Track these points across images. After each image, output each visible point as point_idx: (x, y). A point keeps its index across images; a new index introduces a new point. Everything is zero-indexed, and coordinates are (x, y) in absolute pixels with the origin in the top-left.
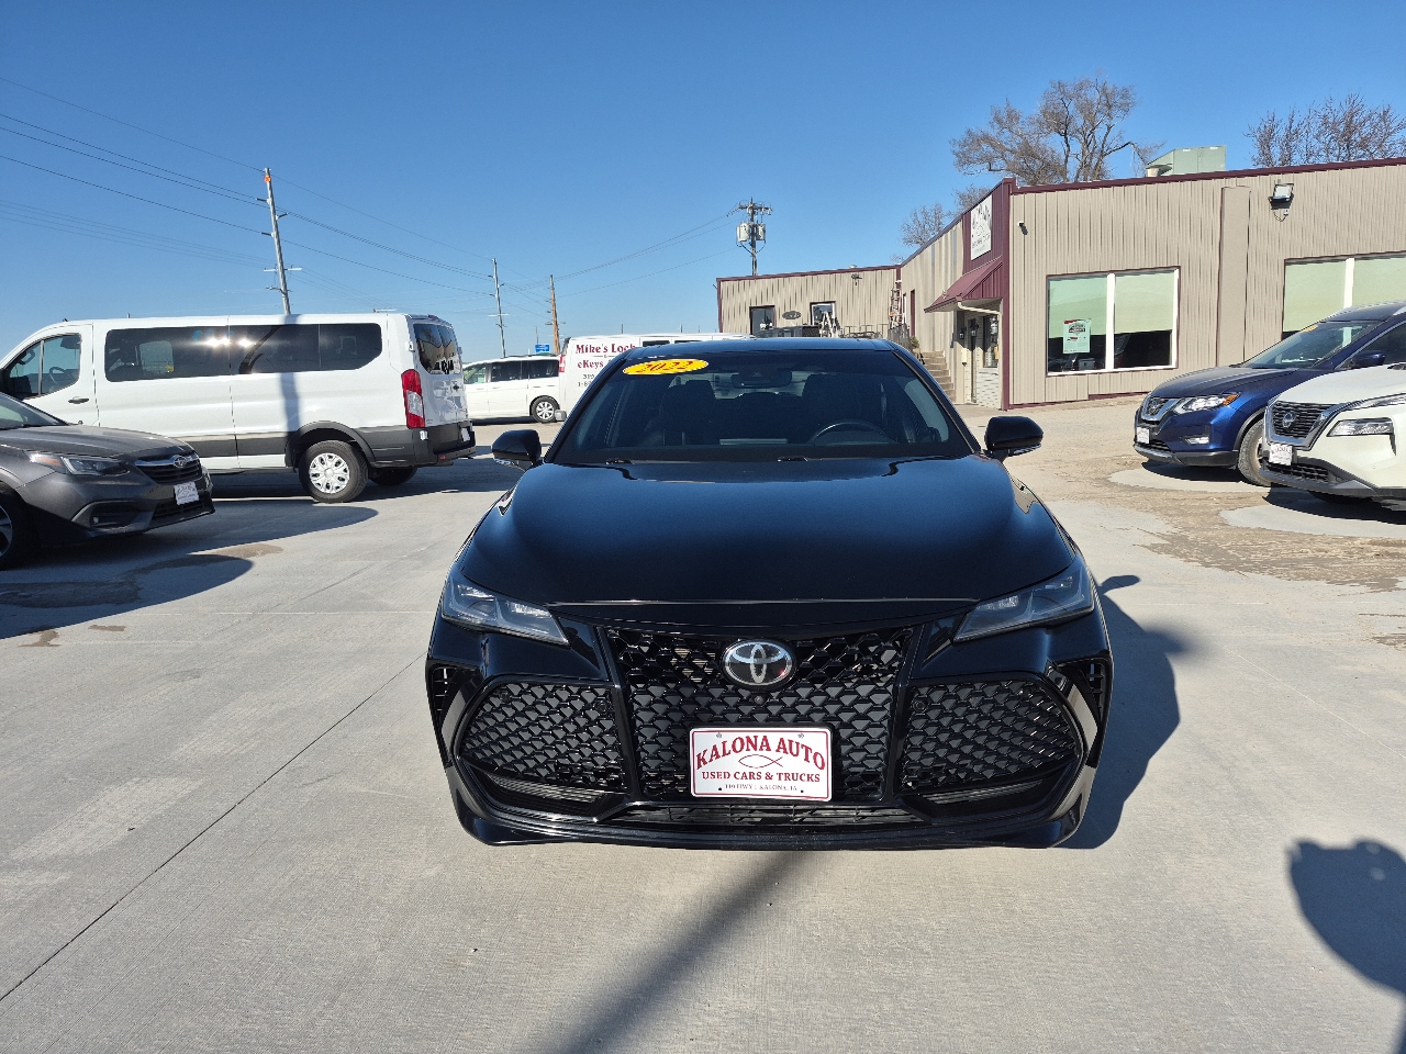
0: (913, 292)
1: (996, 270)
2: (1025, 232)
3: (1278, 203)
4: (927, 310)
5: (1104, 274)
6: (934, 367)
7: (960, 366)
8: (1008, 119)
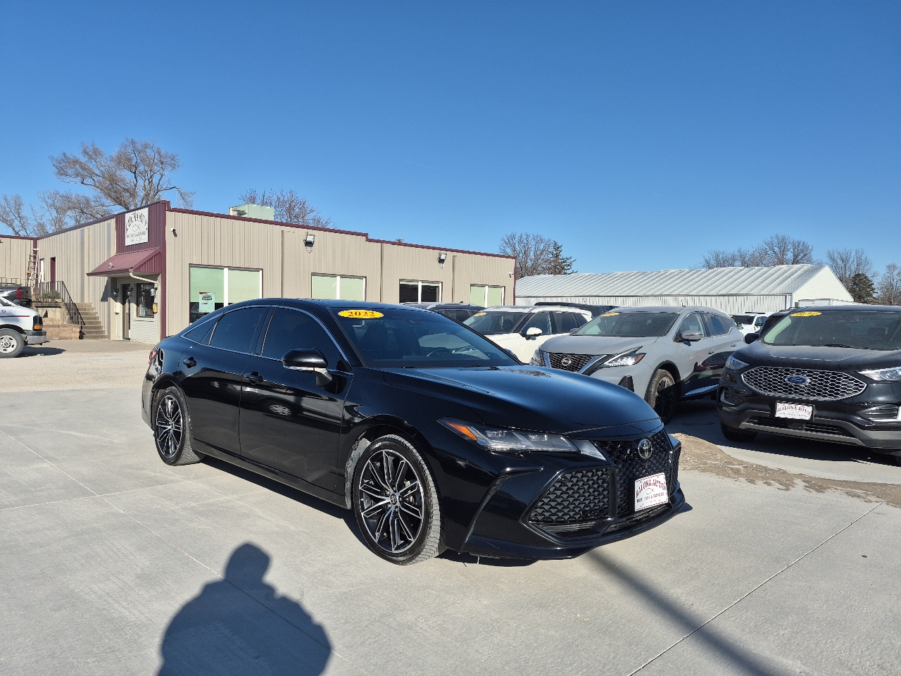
0: (53, 259)
1: (156, 255)
2: (175, 235)
3: (309, 244)
4: (88, 274)
5: (221, 268)
6: (86, 314)
7: (112, 315)
8: (94, 154)
